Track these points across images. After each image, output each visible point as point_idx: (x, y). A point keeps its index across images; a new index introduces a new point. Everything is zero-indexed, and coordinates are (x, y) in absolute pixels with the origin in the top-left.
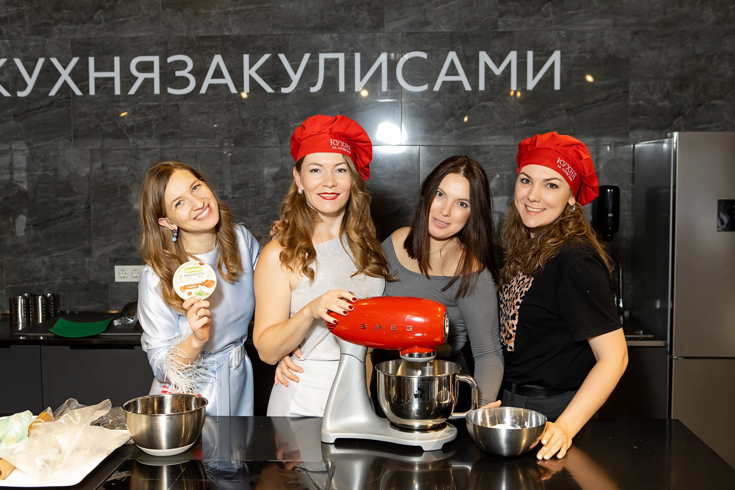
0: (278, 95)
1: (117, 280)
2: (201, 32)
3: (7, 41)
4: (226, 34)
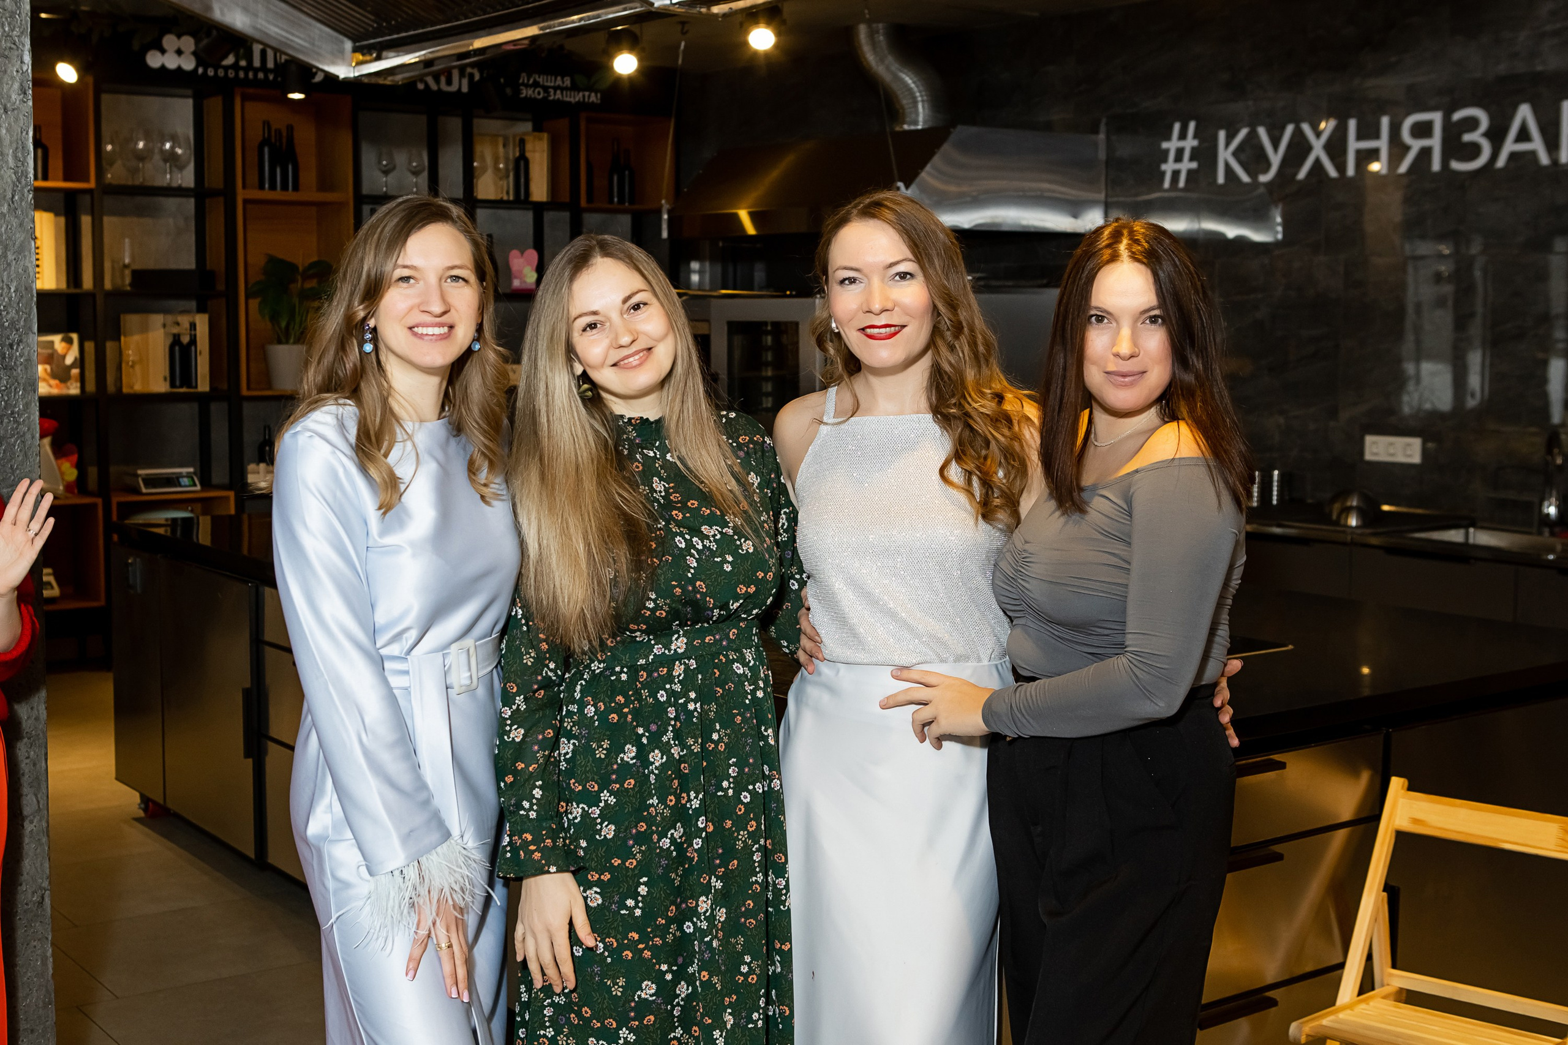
1: (1368, 457)
2: (1502, 69)
3: (1250, 103)
4: (1539, 68)
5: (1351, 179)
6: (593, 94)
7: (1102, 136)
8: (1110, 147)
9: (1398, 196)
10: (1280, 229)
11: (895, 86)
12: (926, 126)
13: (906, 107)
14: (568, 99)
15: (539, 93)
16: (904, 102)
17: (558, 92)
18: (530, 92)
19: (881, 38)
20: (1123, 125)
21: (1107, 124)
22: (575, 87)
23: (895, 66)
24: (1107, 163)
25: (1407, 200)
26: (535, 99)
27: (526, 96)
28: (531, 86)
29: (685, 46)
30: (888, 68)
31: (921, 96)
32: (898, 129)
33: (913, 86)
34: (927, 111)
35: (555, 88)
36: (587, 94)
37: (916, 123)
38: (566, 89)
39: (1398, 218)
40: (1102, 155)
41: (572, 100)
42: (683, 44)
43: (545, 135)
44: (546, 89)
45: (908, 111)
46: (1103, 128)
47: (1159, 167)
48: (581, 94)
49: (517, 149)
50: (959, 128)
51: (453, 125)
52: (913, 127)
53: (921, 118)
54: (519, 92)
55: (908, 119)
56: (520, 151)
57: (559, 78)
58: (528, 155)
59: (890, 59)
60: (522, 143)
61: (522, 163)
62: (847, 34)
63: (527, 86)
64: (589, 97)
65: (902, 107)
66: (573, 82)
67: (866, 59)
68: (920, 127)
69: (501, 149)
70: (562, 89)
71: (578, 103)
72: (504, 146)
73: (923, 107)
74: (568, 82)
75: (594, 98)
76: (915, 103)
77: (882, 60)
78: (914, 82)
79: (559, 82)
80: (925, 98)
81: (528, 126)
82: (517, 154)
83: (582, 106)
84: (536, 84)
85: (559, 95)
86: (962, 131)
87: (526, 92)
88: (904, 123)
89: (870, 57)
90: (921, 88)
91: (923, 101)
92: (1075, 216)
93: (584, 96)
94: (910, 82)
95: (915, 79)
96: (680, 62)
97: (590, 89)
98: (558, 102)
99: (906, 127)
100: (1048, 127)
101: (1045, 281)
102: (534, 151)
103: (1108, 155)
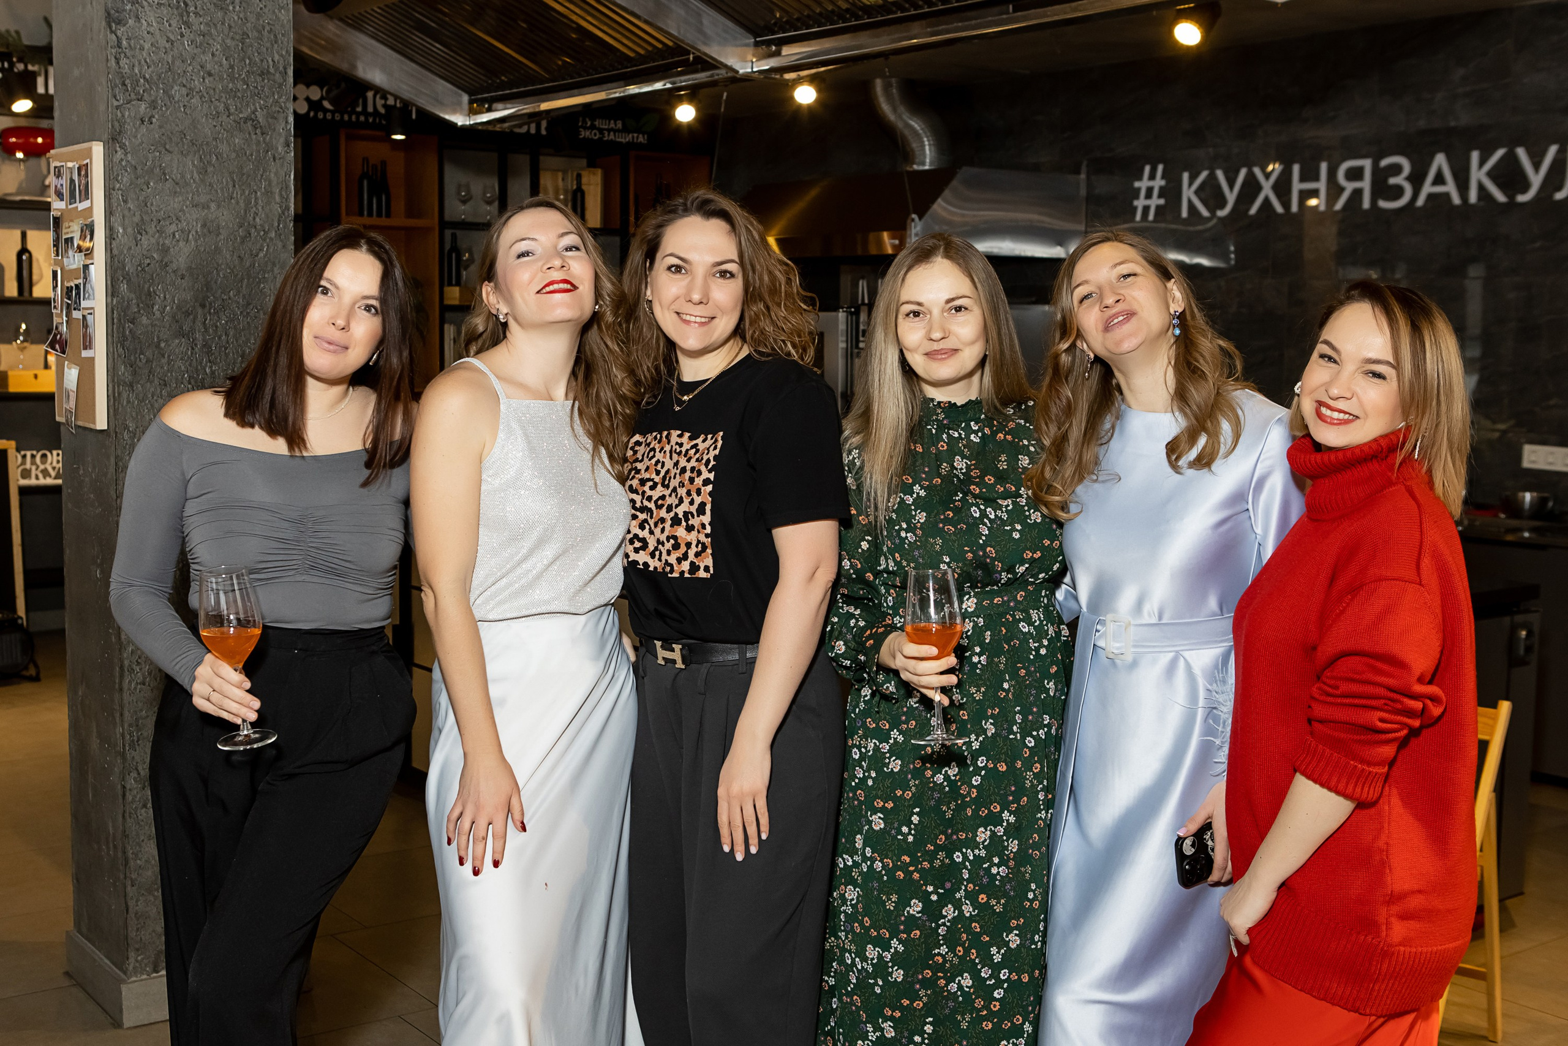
0: (1512, 204)
2: (1422, 124)
3: (1211, 150)
4: (1453, 124)
5: (1295, 215)
6: (641, 136)
7: (1083, 176)
8: (1090, 185)
9: (1334, 229)
10: (1233, 256)
11: (906, 132)
12: (933, 167)
13: (916, 149)
14: (620, 140)
15: (595, 135)
16: (914, 145)
17: (612, 133)
18: (588, 133)
19: (894, 91)
20: (1100, 167)
21: (1088, 166)
22: (626, 130)
23: (906, 116)
24: (1089, 199)
25: (1341, 233)
26: (592, 139)
27: (584, 137)
28: (588, 128)
29: (727, 97)
30: (900, 117)
31: (928, 141)
32: (908, 169)
33: (921, 132)
34: (933, 154)
35: (609, 130)
36: (635, 135)
37: (924, 164)
38: (618, 131)
39: (1334, 248)
40: (1083, 192)
41: (623, 140)
42: (725, 94)
43: (599, 172)
44: (601, 131)
45: (917, 153)
46: (1084, 169)
47: (1131, 203)
48: (630, 135)
49: (575, 182)
50: (965, 169)
51: (522, 160)
52: (921, 168)
53: (928, 160)
54: (579, 133)
55: (917, 160)
56: (577, 184)
57: (612, 122)
58: (584, 187)
59: (902, 109)
60: (579, 177)
61: (579, 195)
62: (865, 88)
63: (585, 128)
64: (638, 138)
65: (913, 150)
66: (623, 125)
67: (881, 109)
68: (927, 167)
69: (560, 183)
70: (615, 131)
71: (628, 143)
72: (563, 179)
73: (930, 150)
74: (619, 125)
75: (641, 139)
76: (923, 146)
77: (894, 109)
78: (922, 129)
79: (612, 125)
80: (932, 142)
81: (584, 162)
82: (575, 187)
83: (631, 145)
84: (593, 127)
85: (612, 137)
86: (966, 171)
87: (585, 134)
88: (914, 163)
89: (885, 107)
90: (929, 134)
91: (930, 145)
92: (1060, 244)
93: (633, 137)
94: (918, 128)
95: (923, 126)
96: (722, 110)
97: (638, 131)
98: (612, 143)
99: (915, 167)
100: (1036, 168)
101: (1034, 299)
102: (589, 184)
103: (1088, 193)
